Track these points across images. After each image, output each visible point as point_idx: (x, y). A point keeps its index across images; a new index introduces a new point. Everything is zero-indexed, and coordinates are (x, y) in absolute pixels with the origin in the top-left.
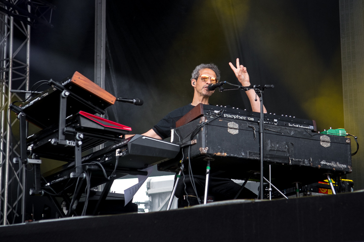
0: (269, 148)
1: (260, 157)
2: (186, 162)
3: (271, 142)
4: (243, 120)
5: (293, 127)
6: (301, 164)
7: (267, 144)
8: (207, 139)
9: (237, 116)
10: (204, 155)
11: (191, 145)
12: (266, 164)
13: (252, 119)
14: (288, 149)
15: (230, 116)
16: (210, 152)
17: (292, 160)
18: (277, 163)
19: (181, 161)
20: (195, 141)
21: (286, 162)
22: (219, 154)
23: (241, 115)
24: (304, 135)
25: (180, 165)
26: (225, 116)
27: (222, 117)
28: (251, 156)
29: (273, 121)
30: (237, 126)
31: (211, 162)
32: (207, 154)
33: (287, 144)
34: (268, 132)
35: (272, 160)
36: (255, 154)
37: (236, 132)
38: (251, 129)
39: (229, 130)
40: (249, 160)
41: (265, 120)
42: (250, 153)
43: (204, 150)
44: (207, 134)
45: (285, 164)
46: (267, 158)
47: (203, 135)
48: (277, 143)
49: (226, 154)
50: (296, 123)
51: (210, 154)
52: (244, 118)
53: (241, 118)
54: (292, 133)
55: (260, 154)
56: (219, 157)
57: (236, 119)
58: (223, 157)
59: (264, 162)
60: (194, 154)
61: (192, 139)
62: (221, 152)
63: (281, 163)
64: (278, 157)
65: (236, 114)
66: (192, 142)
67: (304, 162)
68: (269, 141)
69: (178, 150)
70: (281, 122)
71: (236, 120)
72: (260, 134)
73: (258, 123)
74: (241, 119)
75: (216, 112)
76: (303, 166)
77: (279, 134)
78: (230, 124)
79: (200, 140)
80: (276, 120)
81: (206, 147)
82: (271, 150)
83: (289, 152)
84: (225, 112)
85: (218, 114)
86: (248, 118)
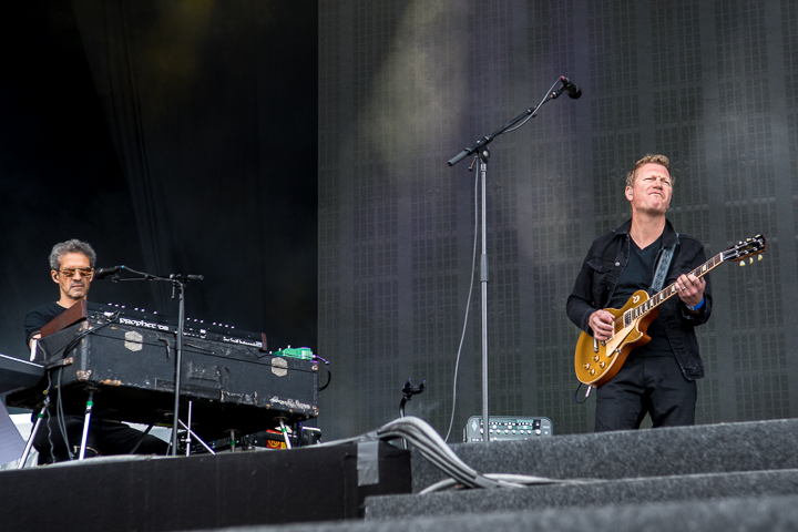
0: (189, 374)
1: (175, 388)
2: (53, 394)
3: (194, 365)
4: (151, 329)
5: (230, 342)
6: (240, 401)
7: (187, 369)
8: (89, 357)
9: (142, 323)
10: (84, 382)
11: (63, 366)
12: (184, 399)
13: (166, 328)
14: (220, 378)
15: (130, 322)
16: (94, 379)
17: (225, 395)
18: (202, 398)
19: (45, 392)
20: (71, 360)
21: (216, 397)
22: (108, 382)
23: (147, 321)
24: (247, 356)
25: (44, 398)
26: (121, 321)
27: (115, 322)
28: (161, 386)
29: (199, 333)
30: (140, 338)
31: (94, 394)
32: (89, 381)
33: (219, 369)
34: (189, 349)
35: (193, 394)
36: (167, 383)
37: (139, 347)
38: (163, 344)
39: (127, 345)
40: (157, 392)
41: (185, 331)
42: (158, 381)
43: (84, 375)
44: (90, 349)
45: (215, 401)
46: (186, 390)
47: (84, 351)
48: (204, 368)
49: (119, 383)
50: (235, 337)
51: (94, 382)
52: (153, 326)
53: (148, 325)
54: (228, 352)
55: (175, 384)
56: (108, 386)
57: (140, 327)
58: (115, 387)
59: (181, 397)
60: (68, 380)
61: (65, 356)
62: (112, 379)
63: (208, 400)
64: (203, 390)
65: (139, 320)
66: (65, 362)
67: (244, 399)
68: (191, 364)
69: (41, 374)
70: (212, 334)
71: (139, 329)
72: (176, 352)
73: (175, 335)
74: (147, 328)
75: (108, 314)
76: (243, 404)
77: (207, 353)
78: (129, 335)
79: (78, 359)
80: (203, 331)
81: (87, 370)
82: (192, 378)
83: (221, 381)
84: (121, 316)
85: (111, 318)
86: (159, 326)
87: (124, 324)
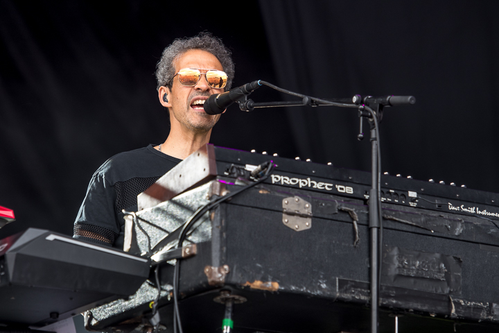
0: (394, 269)
1: (370, 294)
3: (401, 255)
4: (324, 192)
5: (460, 213)
6: (483, 315)
7: (389, 259)
8: (225, 242)
9: (308, 182)
10: (217, 287)
11: (181, 259)
12: (386, 313)
13: (349, 190)
14: (447, 275)
15: (289, 181)
16: (234, 280)
17: (457, 304)
18: (416, 311)
19: (153, 304)
20: (194, 248)
21: (442, 309)
22: (257, 284)
23: (317, 178)
24: (491, 236)
25: (150, 314)
27: (266, 182)
28: (346, 291)
29: (405, 196)
30: (307, 208)
31: (234, 306)
32: (226, 283)
33: (444, 259)
34: (391, 225)
35: (402, 304)
36: (356, 285)
37: (306, 224)
38: (345, 217)
39: (286, 220)
40: (340, 301)
41: (383, 194)
42: (342, 283)
43: (217, 273)
44: (225, 229)
45: (439, 315)
46: (388, 296)
47: (216, 233)
48: (417, 257)
49: (276, 286)
50: (469, 203)
51: (234, 285)
52: (327, 186)
53: (318, 186)
54: (459, 230)
55: (370, 287)
56: (258, 292)
57: (306, 189)
58: (269, 293)
59: (382, 308)
60: (191, 283)
62: (264, 280)
63: (427, 313)
64: (419, 296)
65: (303, 176)
66: (184, 252)
67: (490, 311)
68: (395, 252)
69: (145, 274)
70: (428, 199)
71: (306, 192)
72: (370, 230)
73: (366, 202)
74: (317, 191)
75: (251, 168)
76: (487, 322)
77: (421, 232)
78: (289, 203)
79: (205, 245)
80: (412, 194)
81: (221, 265)
82: (399, 276)
83: (448, 281)
84: (274, 171)
85: (257, 175)
86: (338, 187)
87: (278, 184)
